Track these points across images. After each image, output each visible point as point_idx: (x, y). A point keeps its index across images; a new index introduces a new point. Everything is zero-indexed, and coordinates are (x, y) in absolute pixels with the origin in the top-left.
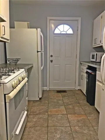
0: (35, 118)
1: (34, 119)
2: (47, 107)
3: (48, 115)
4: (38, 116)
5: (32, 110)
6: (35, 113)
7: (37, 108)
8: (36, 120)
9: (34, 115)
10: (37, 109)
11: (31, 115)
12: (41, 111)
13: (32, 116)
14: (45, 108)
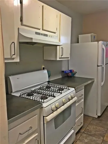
0: (88, 138)
1: (86, 139)
2: (106, 130)
3: (103, 140)
4: (91, 137)
5: (88, 128)
6: (90, 132)
7: (95, 127)
8: (88, 141)
9: (88, 134)
10: (94, 129)
11: (85, 133)
12: (97, 133)
13: (85, 135)
14: (103, 131)
